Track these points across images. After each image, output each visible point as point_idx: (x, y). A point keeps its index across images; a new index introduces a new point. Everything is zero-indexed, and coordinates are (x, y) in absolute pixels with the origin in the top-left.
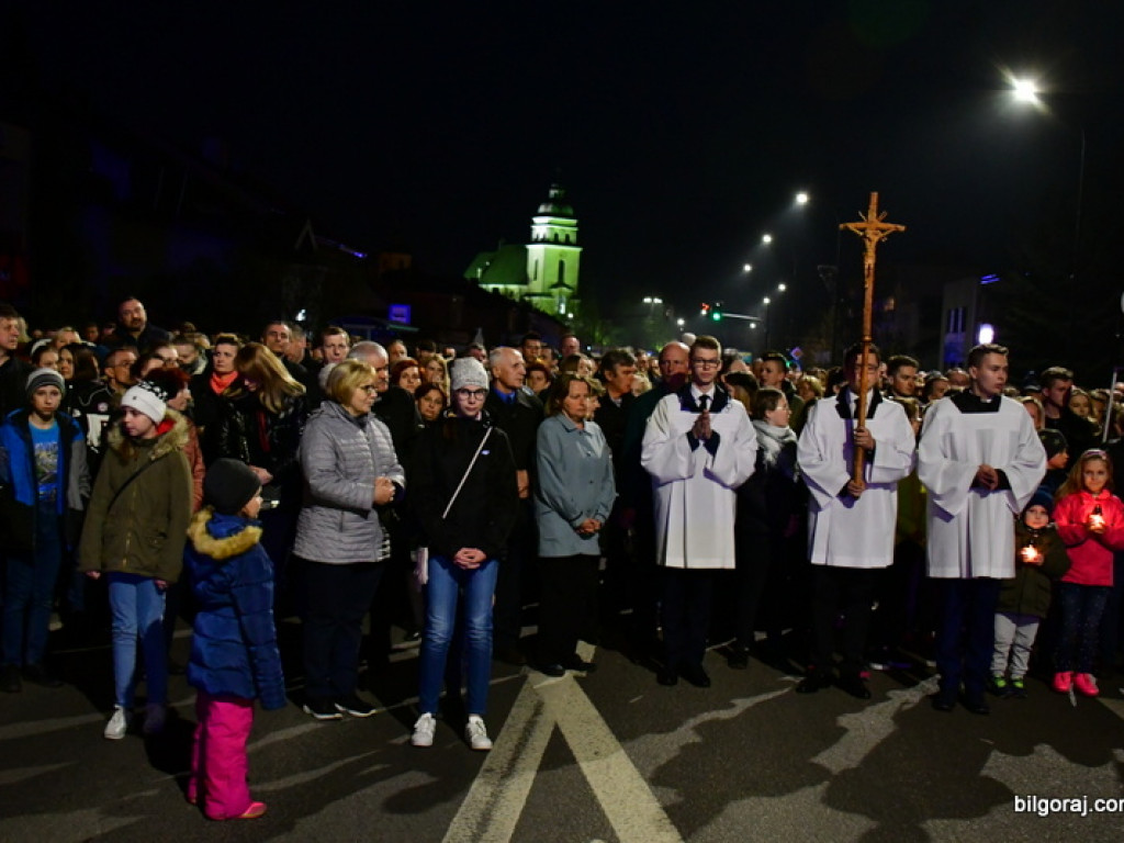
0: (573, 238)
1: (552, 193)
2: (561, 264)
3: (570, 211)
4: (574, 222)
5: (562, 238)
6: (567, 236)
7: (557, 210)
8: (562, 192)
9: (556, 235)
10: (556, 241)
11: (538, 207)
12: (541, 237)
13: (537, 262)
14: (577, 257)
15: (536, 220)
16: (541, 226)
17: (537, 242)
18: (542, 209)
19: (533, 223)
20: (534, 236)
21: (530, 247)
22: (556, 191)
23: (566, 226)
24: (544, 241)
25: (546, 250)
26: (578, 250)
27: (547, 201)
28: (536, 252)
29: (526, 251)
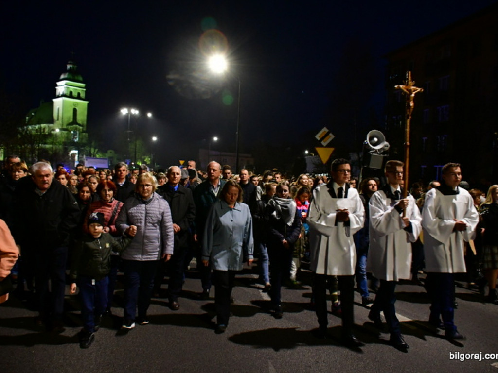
0: (83, 95)
1: (69, 67)
2: (75, 111)
3: (81, 78)
4: (83, 85)
5: (75, 94)
6: (79, 94)
7: (72, 77)
8: (76, 66)
9: (71, 92)
10: (70, 95)
11: (60, 76)
12: (61, 93)
13: (59, 109)
14: (86, 106)
15: (59, 83)
16: (62, 87)
17: (59, 97)
18: (62, 77)
19: (57, 86)
20: (57, 94)
21: (55, 100)
22: (71, 66)
23: (78, 87)
24: (64, 95)
25: (63, 101)
26: (87, 102)
27: (65, 71)
28: (58, 102)
29: (52, 103)
